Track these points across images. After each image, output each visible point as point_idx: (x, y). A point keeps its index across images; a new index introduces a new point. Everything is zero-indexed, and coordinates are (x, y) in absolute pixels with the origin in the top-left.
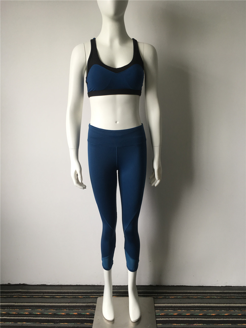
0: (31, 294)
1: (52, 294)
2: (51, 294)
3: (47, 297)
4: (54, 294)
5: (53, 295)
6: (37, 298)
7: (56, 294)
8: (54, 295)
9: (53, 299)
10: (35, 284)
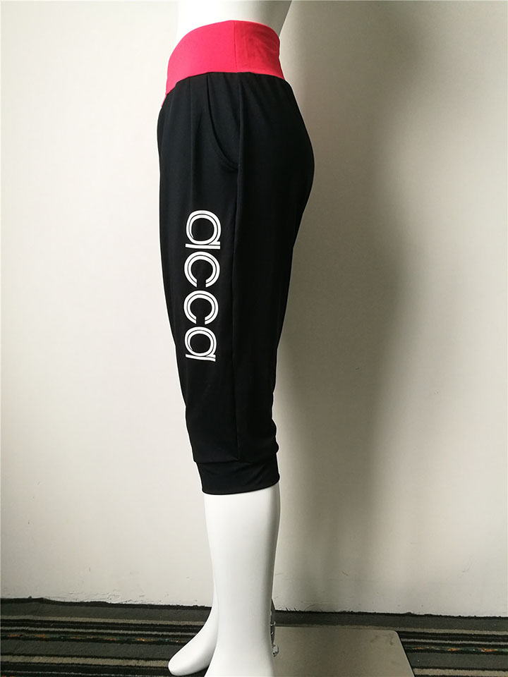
0: (61, 630)
1: (126, 632)
2: (121, 632)
3: (110, 638)
4: (130, 632)
5: (127, 635)
6: (81, 641)
7: (137, 632)
8: (132, 635)
9: (128, 645)
10: (74, 601)
